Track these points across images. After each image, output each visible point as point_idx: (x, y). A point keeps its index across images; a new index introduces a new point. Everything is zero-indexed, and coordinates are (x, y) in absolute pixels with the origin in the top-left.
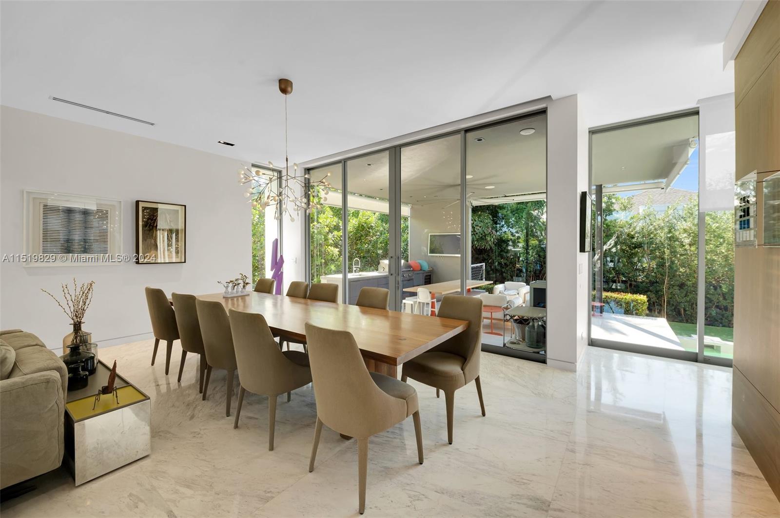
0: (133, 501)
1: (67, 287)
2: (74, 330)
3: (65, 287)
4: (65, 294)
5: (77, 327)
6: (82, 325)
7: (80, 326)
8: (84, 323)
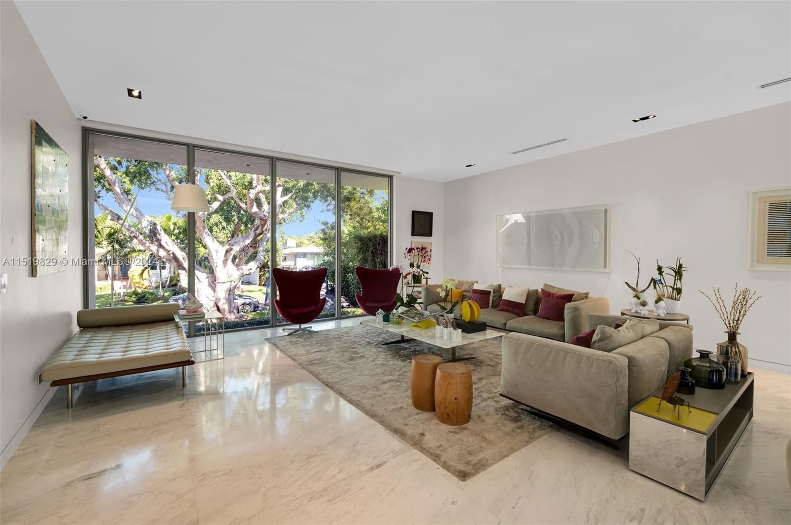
0: (636, 515)
1: (719, 292)
2: (729, 339)
3: (717, 291)
4: (717, 298)
5: (732, 337)
6: (738, 337)
7: (735, 337)
8: (740, 334)
